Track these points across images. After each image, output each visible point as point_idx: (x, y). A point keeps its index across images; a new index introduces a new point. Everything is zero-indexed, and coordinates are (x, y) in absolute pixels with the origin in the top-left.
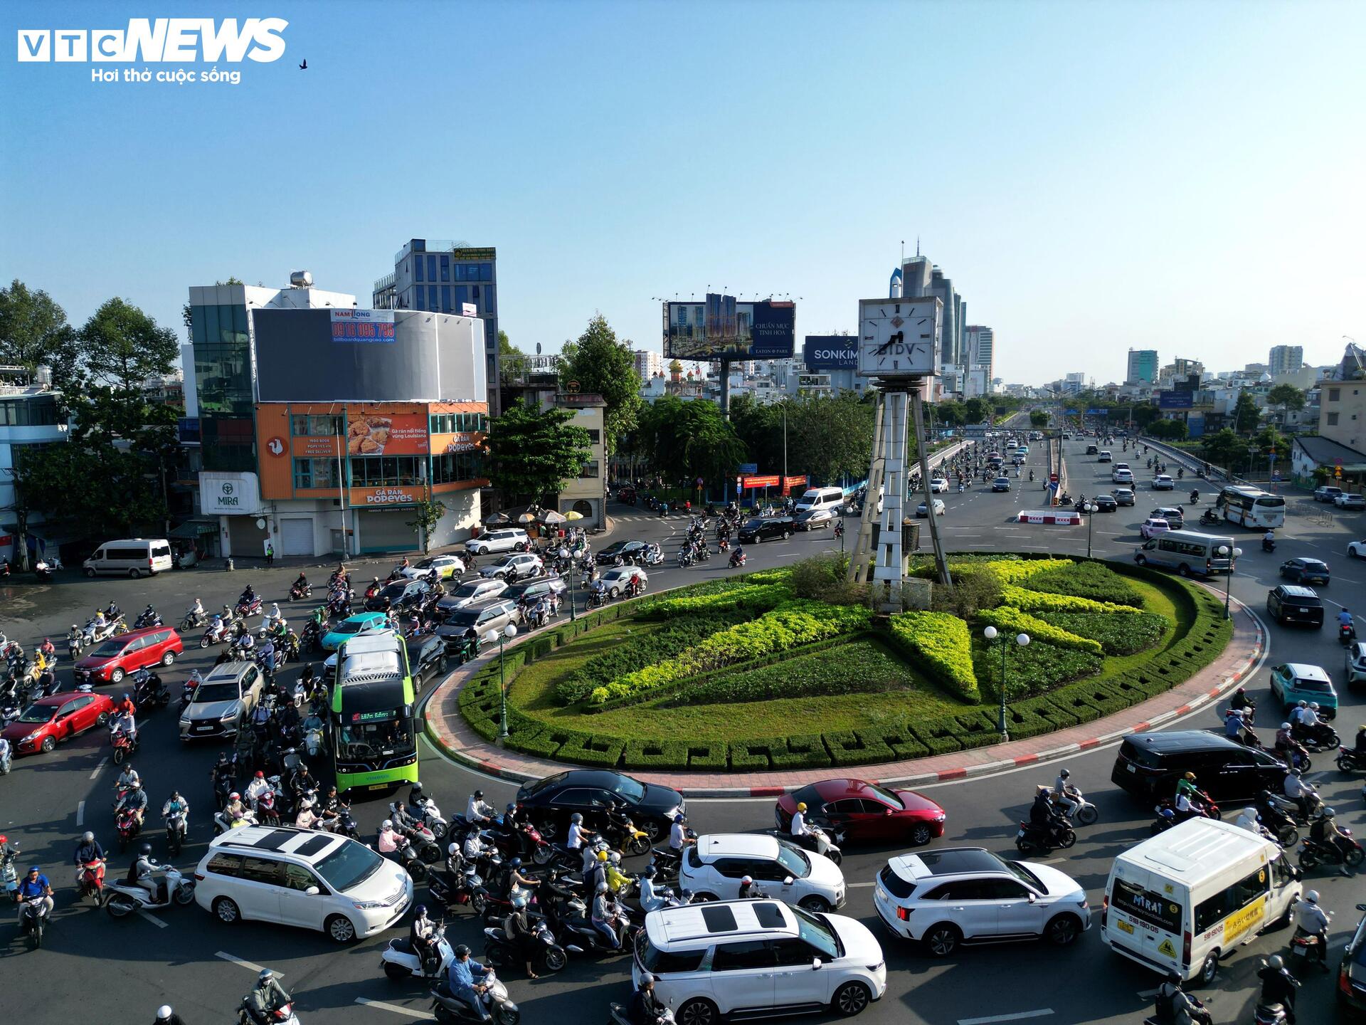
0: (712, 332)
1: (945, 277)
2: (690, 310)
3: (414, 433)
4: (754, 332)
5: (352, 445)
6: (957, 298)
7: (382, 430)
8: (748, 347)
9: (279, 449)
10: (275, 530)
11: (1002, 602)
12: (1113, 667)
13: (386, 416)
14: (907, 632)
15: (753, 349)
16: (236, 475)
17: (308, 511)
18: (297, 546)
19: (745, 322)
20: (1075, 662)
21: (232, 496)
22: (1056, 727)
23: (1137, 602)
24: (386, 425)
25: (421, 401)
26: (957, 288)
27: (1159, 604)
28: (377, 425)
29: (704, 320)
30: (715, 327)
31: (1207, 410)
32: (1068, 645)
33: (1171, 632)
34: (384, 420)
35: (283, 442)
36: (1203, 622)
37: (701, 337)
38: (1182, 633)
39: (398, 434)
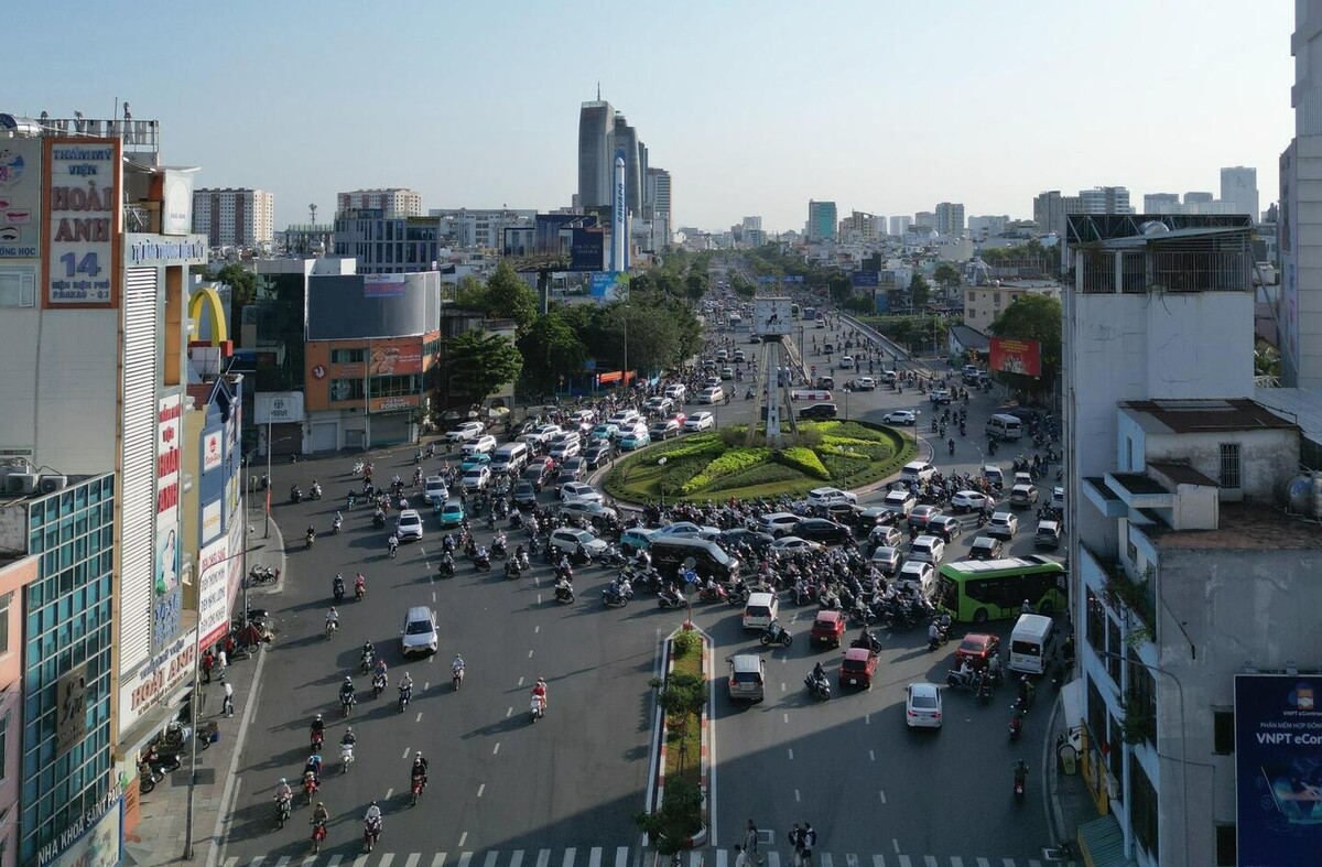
0: (540, 252)
1: (629, 124)
2: (522, 234)
3: (411, 358)
4: (574, 251)
5: (373, 368)
6: (641, 145)
7: (392, 356)
8: (568, 264)
9: (322, 374)
10: (309, 432)
11: (824, 442)
12: (875, 466)
13: (395, 347)
14: (792, 457)
15: (573, 265)
16: (286, 393)
17: (335, 417)
18: (325, 445)
19: (566, 243)
20: (861, 464)
21: (282, 409)
22: (862, 485)
23: (878, 440)
24: (396, 353)
25: (418, 335)
26: (640, 137)
27: (887, 441)
28: (389, 354)
29: (534, 242)
30: (543, 247)
31: (889, 288)
32: (856, 458)
33: (894, 452)
34: (394, 350)
35: (324, 369)
36: (907, 446)
37: (531, 256)
38: (899, 451)
39: (403, 359)
